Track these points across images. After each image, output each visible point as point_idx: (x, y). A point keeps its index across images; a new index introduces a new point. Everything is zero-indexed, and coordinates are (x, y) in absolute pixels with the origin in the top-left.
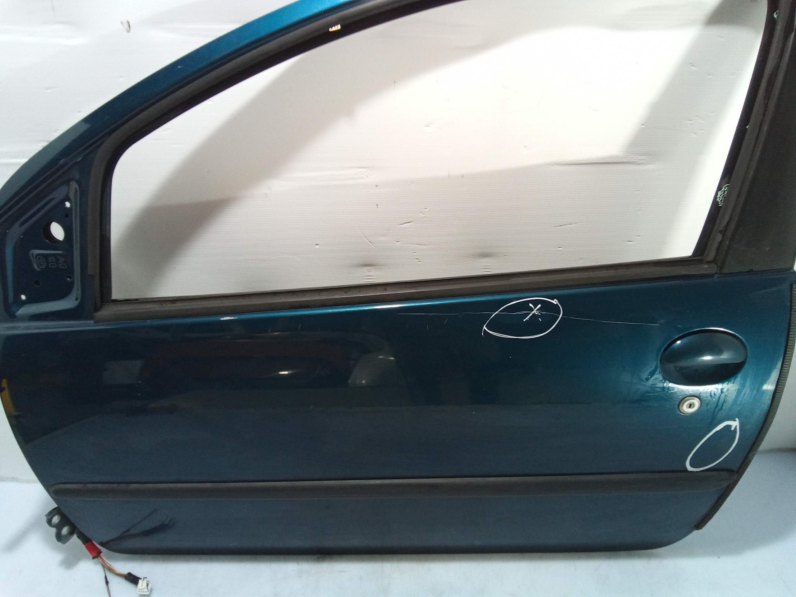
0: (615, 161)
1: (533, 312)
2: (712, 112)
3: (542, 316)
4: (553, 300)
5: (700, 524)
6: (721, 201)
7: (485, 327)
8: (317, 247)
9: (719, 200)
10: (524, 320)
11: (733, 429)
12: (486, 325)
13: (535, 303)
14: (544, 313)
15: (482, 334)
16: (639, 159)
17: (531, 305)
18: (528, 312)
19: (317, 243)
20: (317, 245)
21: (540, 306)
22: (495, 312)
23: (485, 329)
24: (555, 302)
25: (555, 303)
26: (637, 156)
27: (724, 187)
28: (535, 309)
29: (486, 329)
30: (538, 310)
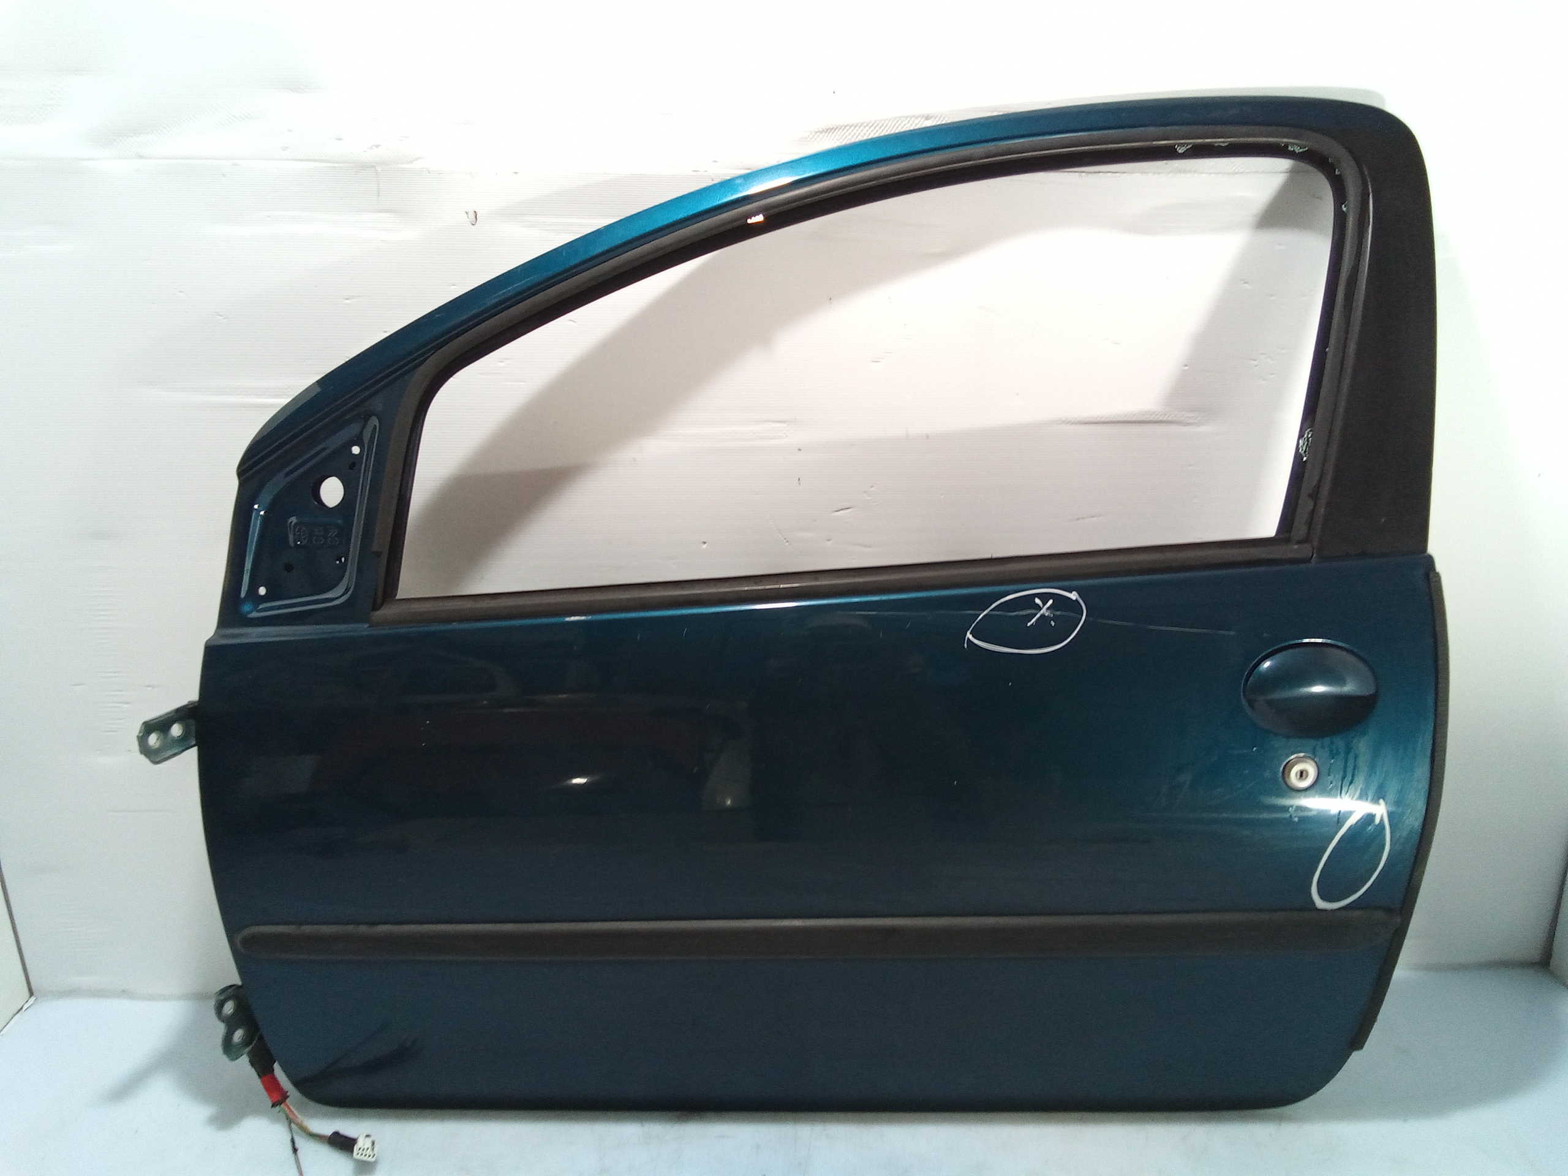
0: (1151, 419)
1: (1042, 612)
2: (1283, 349)
3: (1055, 619)
4: (1071, 592)
6: (1305, 452)
7: (969, 635)
8: (705, 546)
9: (1302, 450)
10: (1029, 624)
11: (1377, 821)
12: (970, 630)
13: (1045, 597)
14: (1058, 613)
15: (966, 646)
16: (1186, 417)
17: (1037, 601)
18: (1033, 611)
19: (705, 540)
20: (705, 543)
21: (1051, 602)
22: (984, 611)
23: (968, 638)
24: (1073, 596)
25: (1074, 598)
26: (1184, 412)
27: (1306, 432)
28: (1044, 605)
29: (971, 637)
30: (1048, 609)
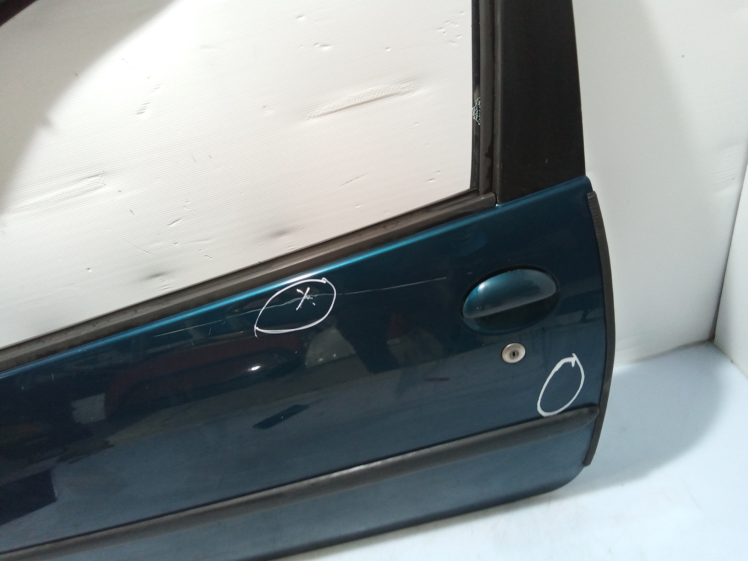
0: (375, 97)
1: (304, 298)
2: (462, 12)
3: (314, 300)
4: (321, 279)
5: (587, 460)
6: (478, 118)
7: (256, 328)
8: (90, 271)
9: (475, 118)
10: (297, 309)
11: (573, 365)
12: (256, 324)
13: (303, 286)
14: (316, 296)
15: (256, 335)
16: (402, 88)
17: (299, 291)
18: (298, 299)
19: (88, 267)
20: (89, 269)
21: (308, 289)
22: (262, 308)
23: (256, 330)
24: (324, 281)
25: (325, 282)
26: (399, 85)
27: (476, 101)
28: (304, 293)
29: (258, 329)
30: (308, 294)
